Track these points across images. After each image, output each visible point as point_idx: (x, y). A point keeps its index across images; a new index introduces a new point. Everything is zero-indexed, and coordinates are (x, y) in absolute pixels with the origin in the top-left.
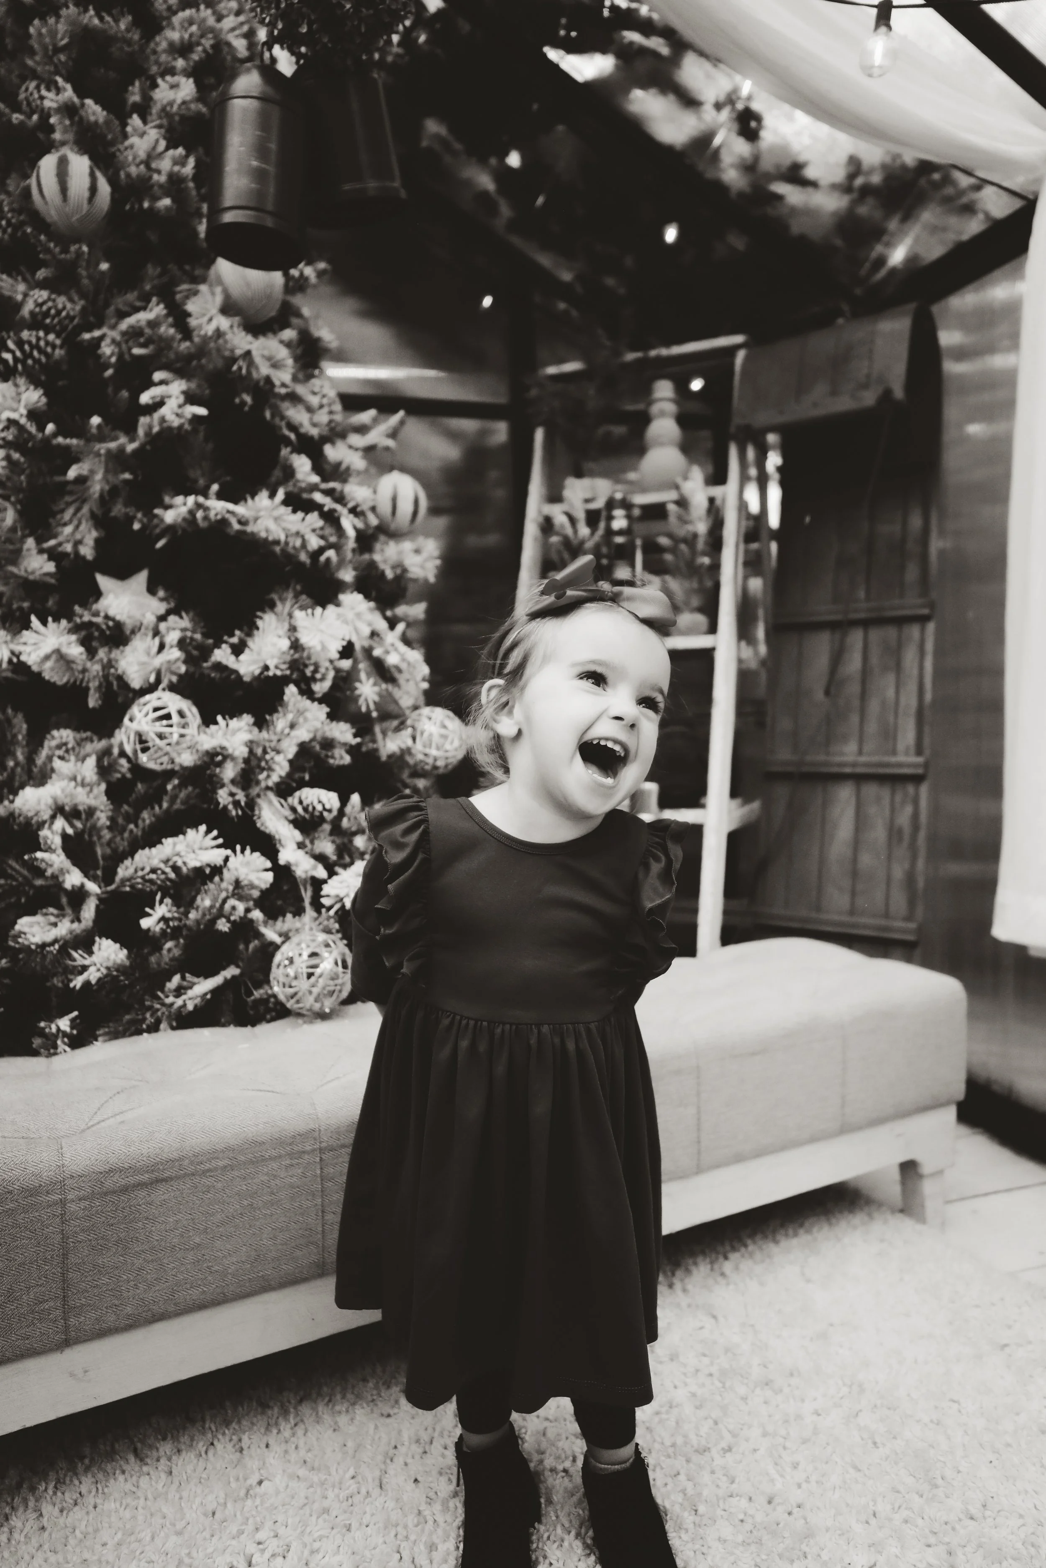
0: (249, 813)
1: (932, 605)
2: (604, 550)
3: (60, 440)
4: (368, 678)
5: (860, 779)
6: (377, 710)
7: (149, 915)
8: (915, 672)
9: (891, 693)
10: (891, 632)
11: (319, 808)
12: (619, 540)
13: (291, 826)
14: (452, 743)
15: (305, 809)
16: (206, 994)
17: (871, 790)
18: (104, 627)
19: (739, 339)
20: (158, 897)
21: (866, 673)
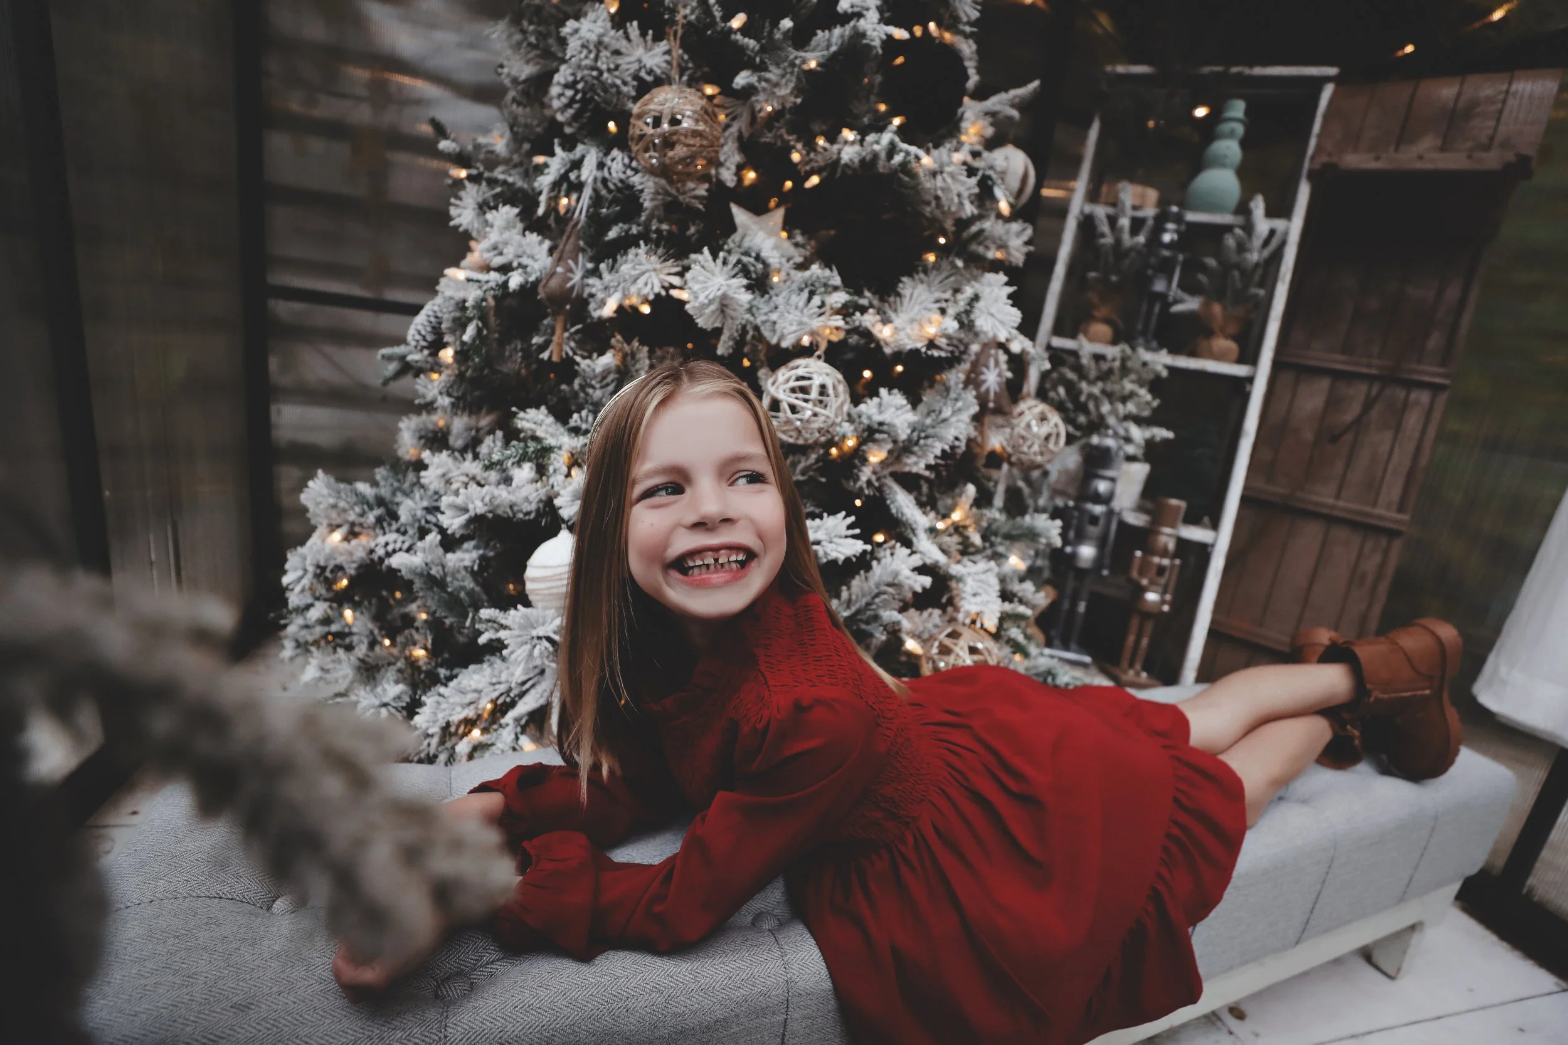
2: (1152, 261)
3: (739, 37)
5: (1331, 520)
6: (995, 402)
8: (1416, 435)
9: (1384, 449)
10: (1398, 393)
12: (1166, 253)
19: (1332, 71)
21: (1361, 424)
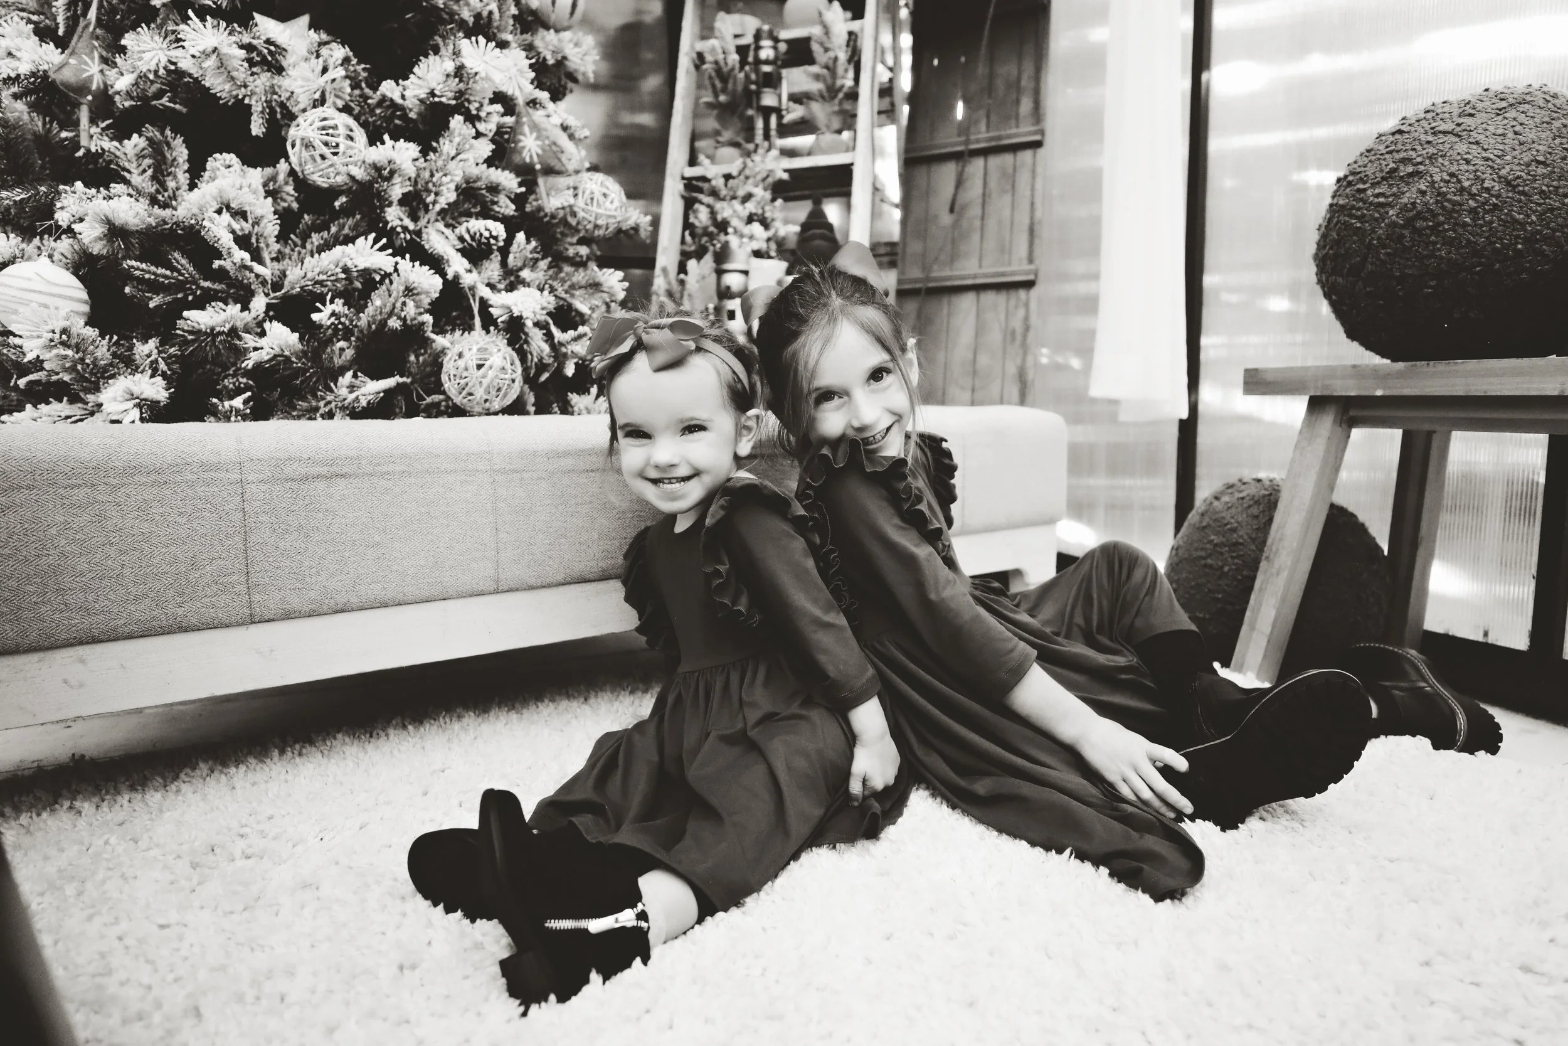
0: (418, 240)
1: (1042, 132)
2: (753, 77)
4: (531, 133)
5: (979, 289)
6: (540, 163)
7: (320, 311)
8: (1028, 193)
9: (1007, 212)
10: (1008, 158)
11: (487, 234)
12: (767, 69)
13: (459, 254)
14: (612, 202)
15: (473, 238)
16: (379, 393)
17: (989, 297)
18: (266, 51)
20: (328, 297)
21: (985, 196)
